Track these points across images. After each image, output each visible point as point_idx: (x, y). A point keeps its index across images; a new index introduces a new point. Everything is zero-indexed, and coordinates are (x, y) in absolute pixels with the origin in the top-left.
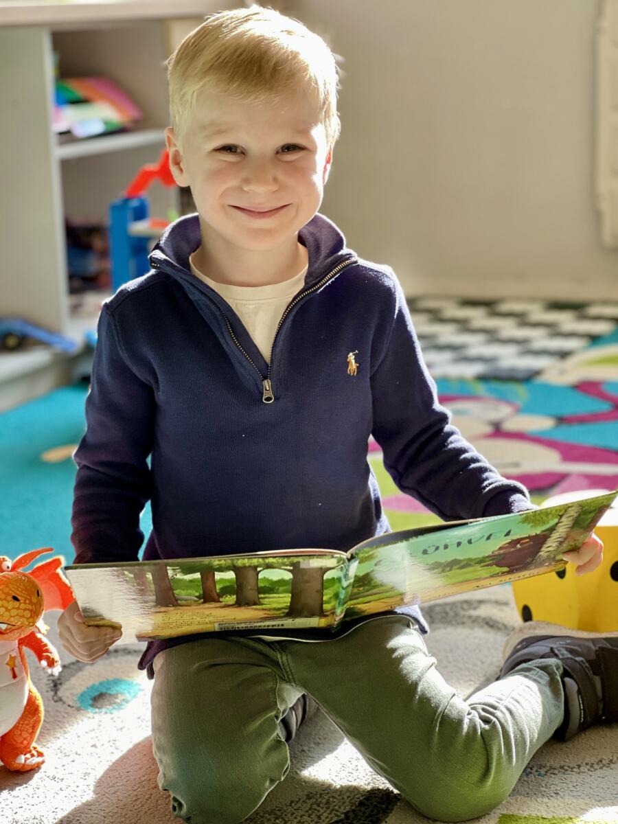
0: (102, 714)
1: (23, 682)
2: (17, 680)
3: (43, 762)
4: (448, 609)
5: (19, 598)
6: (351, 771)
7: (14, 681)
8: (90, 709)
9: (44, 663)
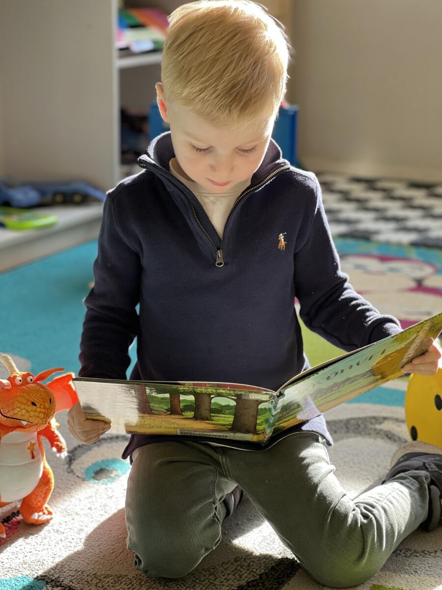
0: (100, 484)
1: (39, 462)
2: (35, 460)
3: (51, 519)
4: (360, 422)
5: (36, 403)
6: (269, 542)
7: (32, 461)
8: (92, 481)
9: (54, 449)
